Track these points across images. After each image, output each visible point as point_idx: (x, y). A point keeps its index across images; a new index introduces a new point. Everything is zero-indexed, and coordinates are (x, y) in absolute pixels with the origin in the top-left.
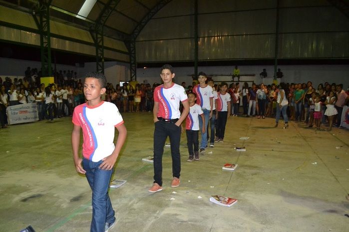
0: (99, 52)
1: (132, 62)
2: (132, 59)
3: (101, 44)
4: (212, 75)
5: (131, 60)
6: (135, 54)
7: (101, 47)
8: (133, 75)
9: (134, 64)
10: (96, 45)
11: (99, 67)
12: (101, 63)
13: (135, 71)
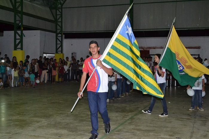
0: (18, 18)
1: (58, 31)
2: (58, 27)
3: (20, 9)
4: (150, 48)
5: (57, 29)
6: (62, 22)
7: (19, 12)
8: (58, 46)
9: (60, 34)
10: (14, 10)
11: (17, 36)
12: (19, 32)
13: (62, 42)
